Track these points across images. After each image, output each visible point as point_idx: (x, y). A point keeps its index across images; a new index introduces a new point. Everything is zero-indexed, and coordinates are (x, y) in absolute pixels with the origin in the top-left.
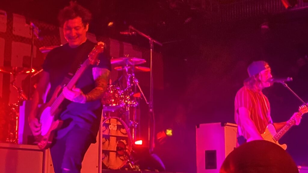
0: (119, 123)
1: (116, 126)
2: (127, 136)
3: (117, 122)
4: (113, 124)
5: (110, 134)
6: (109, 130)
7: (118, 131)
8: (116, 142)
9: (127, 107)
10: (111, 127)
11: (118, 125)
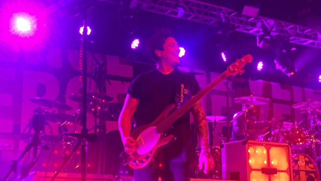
0: (307, 159)
1: (304, 162)
2: (315, 170)
3: (305, 158)
4: (302, 160)
5: (300, 169)
6: (299, 166)
7: (306, 166)
8: (306, 176)
9: (312, 145)
10: (299, 163)
11: (306, 161)
